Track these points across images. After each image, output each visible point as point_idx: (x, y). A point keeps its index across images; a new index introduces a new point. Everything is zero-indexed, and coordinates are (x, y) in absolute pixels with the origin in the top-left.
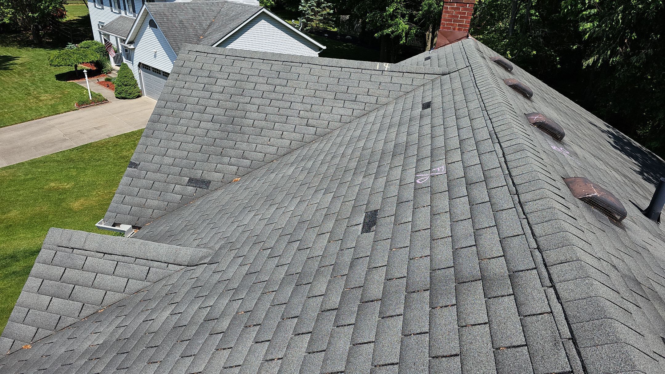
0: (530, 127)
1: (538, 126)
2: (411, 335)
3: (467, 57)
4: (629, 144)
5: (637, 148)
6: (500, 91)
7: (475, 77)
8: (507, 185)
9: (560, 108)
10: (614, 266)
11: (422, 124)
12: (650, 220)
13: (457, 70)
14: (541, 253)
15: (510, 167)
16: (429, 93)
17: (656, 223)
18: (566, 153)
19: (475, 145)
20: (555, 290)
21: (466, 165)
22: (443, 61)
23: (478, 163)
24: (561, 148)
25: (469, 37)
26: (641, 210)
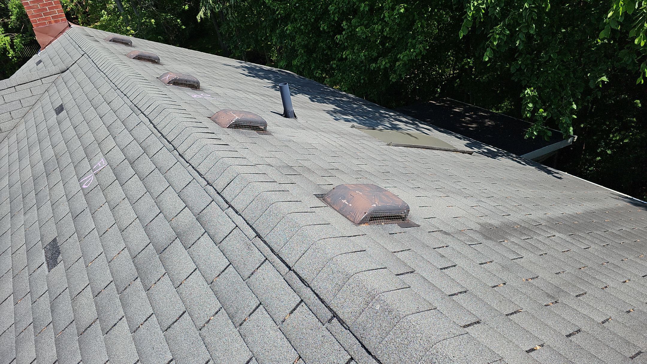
0: (166, 87)
1: (173, 84)
2: (139, 327)
3: (78, 46)
4: (262, 70)
5: (268, 70)
6: (124, 66)
7: (94, 62)
8: (164, 146)
9: (193, 62)
10: (269, 165)
11: (63, 130)
12: (290, 119)
13: (74, 62)
14: (211, 186)
15: (159, 130)
16: (56, 96)
17: (295, 119)
18: (208, 97)
19: (123, 125)
20: (233, 208)
21: (122, 147)
22: (57, 60)
23: (132, 140)
24: (202, 94)
25: (71, 26)
26: (281, 115)
